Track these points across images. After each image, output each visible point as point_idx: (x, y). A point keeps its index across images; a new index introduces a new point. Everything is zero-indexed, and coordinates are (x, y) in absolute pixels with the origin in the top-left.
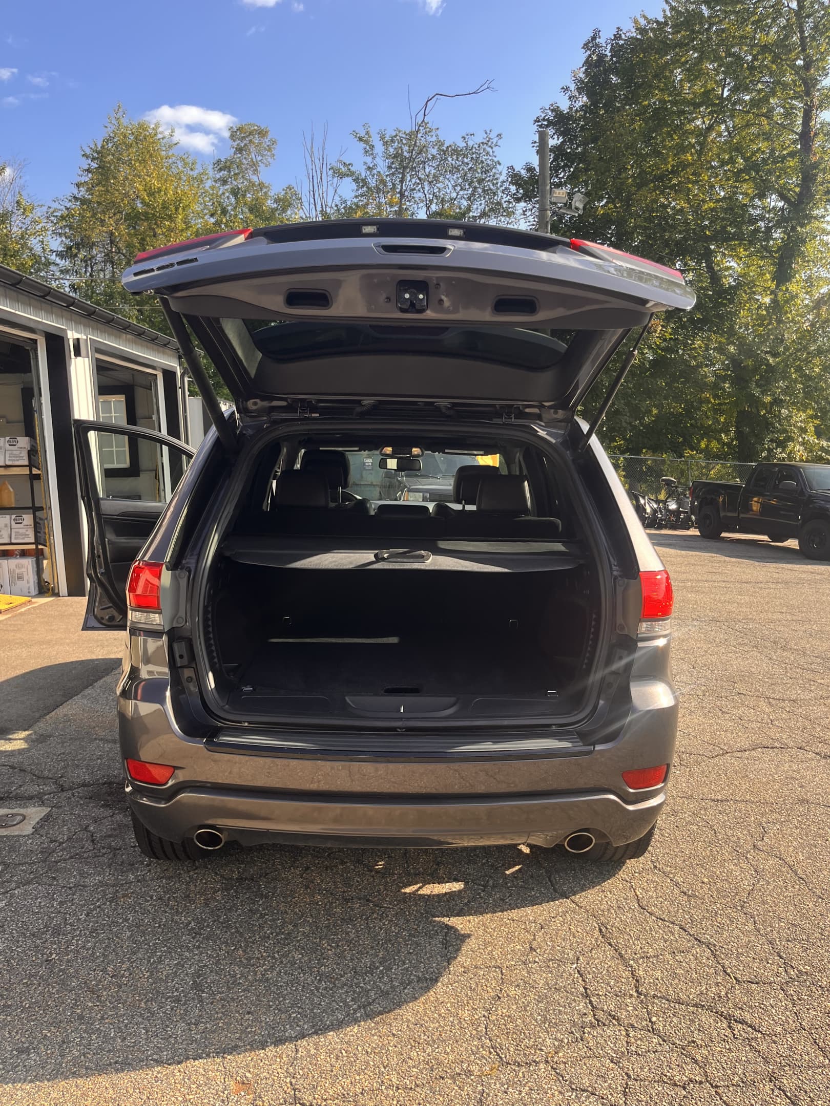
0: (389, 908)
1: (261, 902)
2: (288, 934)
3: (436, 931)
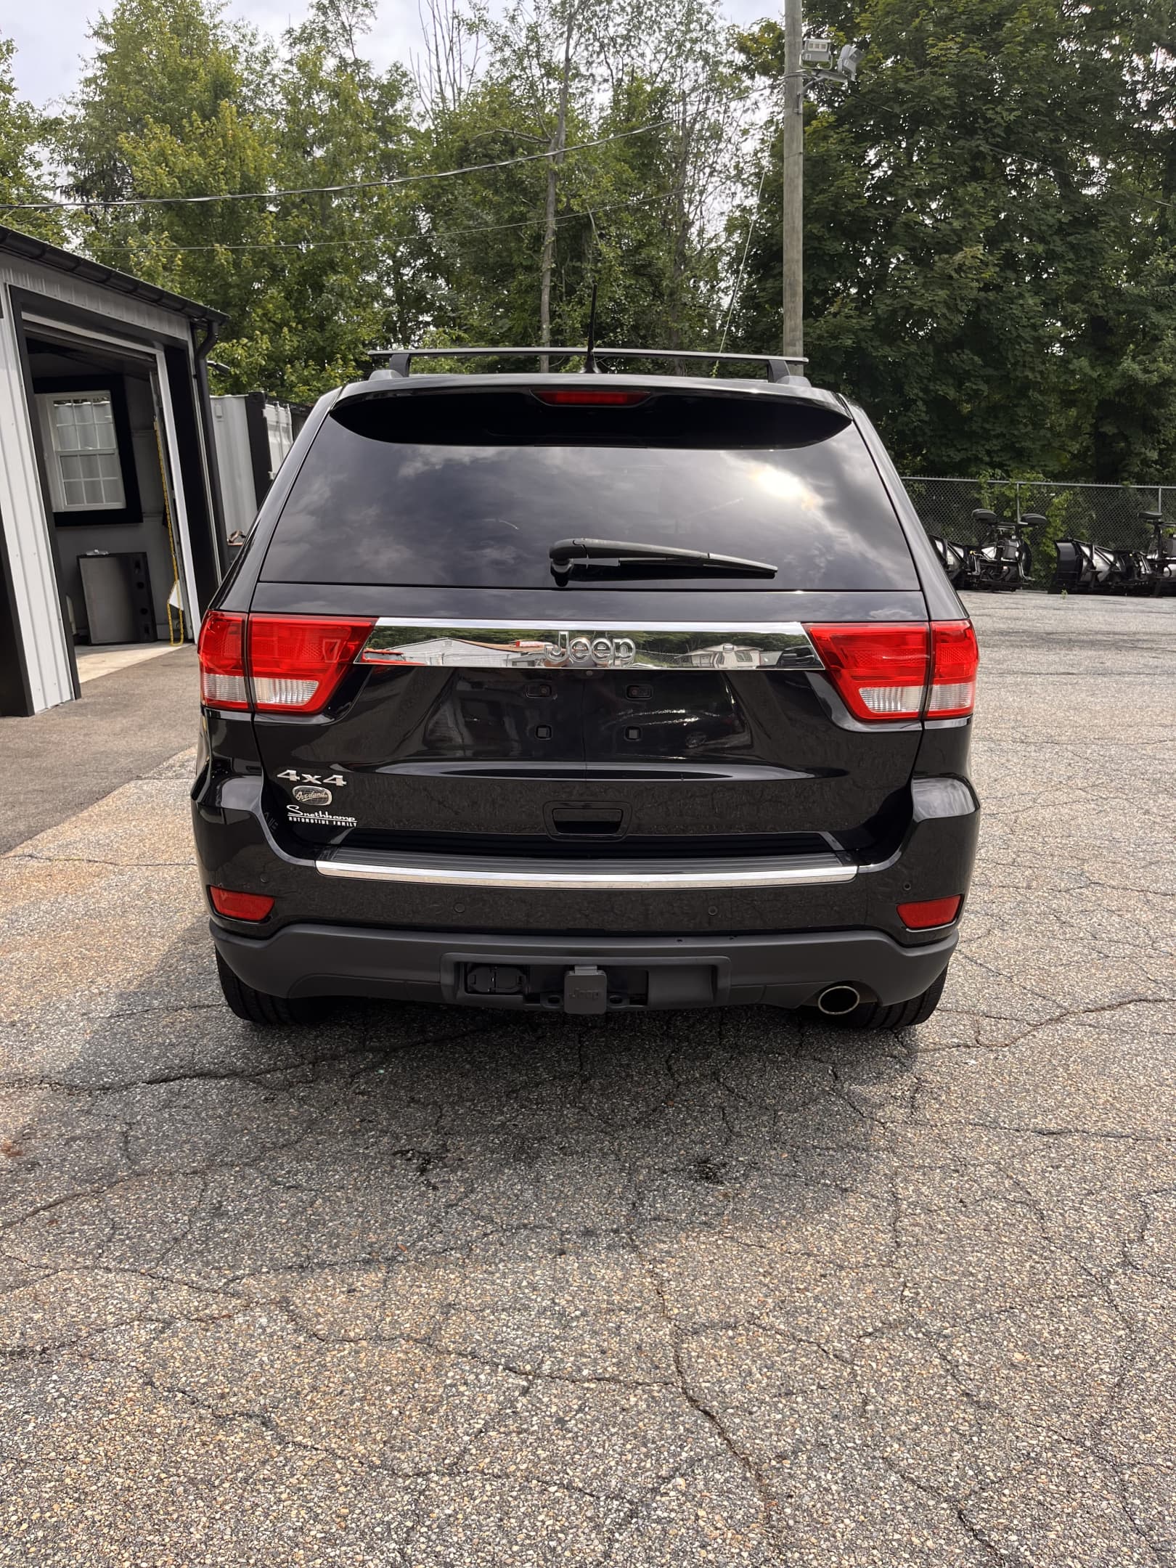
0: (305, 1447)
1: (30, 1428)
2: (56, 1527)
3: (389, 1523)
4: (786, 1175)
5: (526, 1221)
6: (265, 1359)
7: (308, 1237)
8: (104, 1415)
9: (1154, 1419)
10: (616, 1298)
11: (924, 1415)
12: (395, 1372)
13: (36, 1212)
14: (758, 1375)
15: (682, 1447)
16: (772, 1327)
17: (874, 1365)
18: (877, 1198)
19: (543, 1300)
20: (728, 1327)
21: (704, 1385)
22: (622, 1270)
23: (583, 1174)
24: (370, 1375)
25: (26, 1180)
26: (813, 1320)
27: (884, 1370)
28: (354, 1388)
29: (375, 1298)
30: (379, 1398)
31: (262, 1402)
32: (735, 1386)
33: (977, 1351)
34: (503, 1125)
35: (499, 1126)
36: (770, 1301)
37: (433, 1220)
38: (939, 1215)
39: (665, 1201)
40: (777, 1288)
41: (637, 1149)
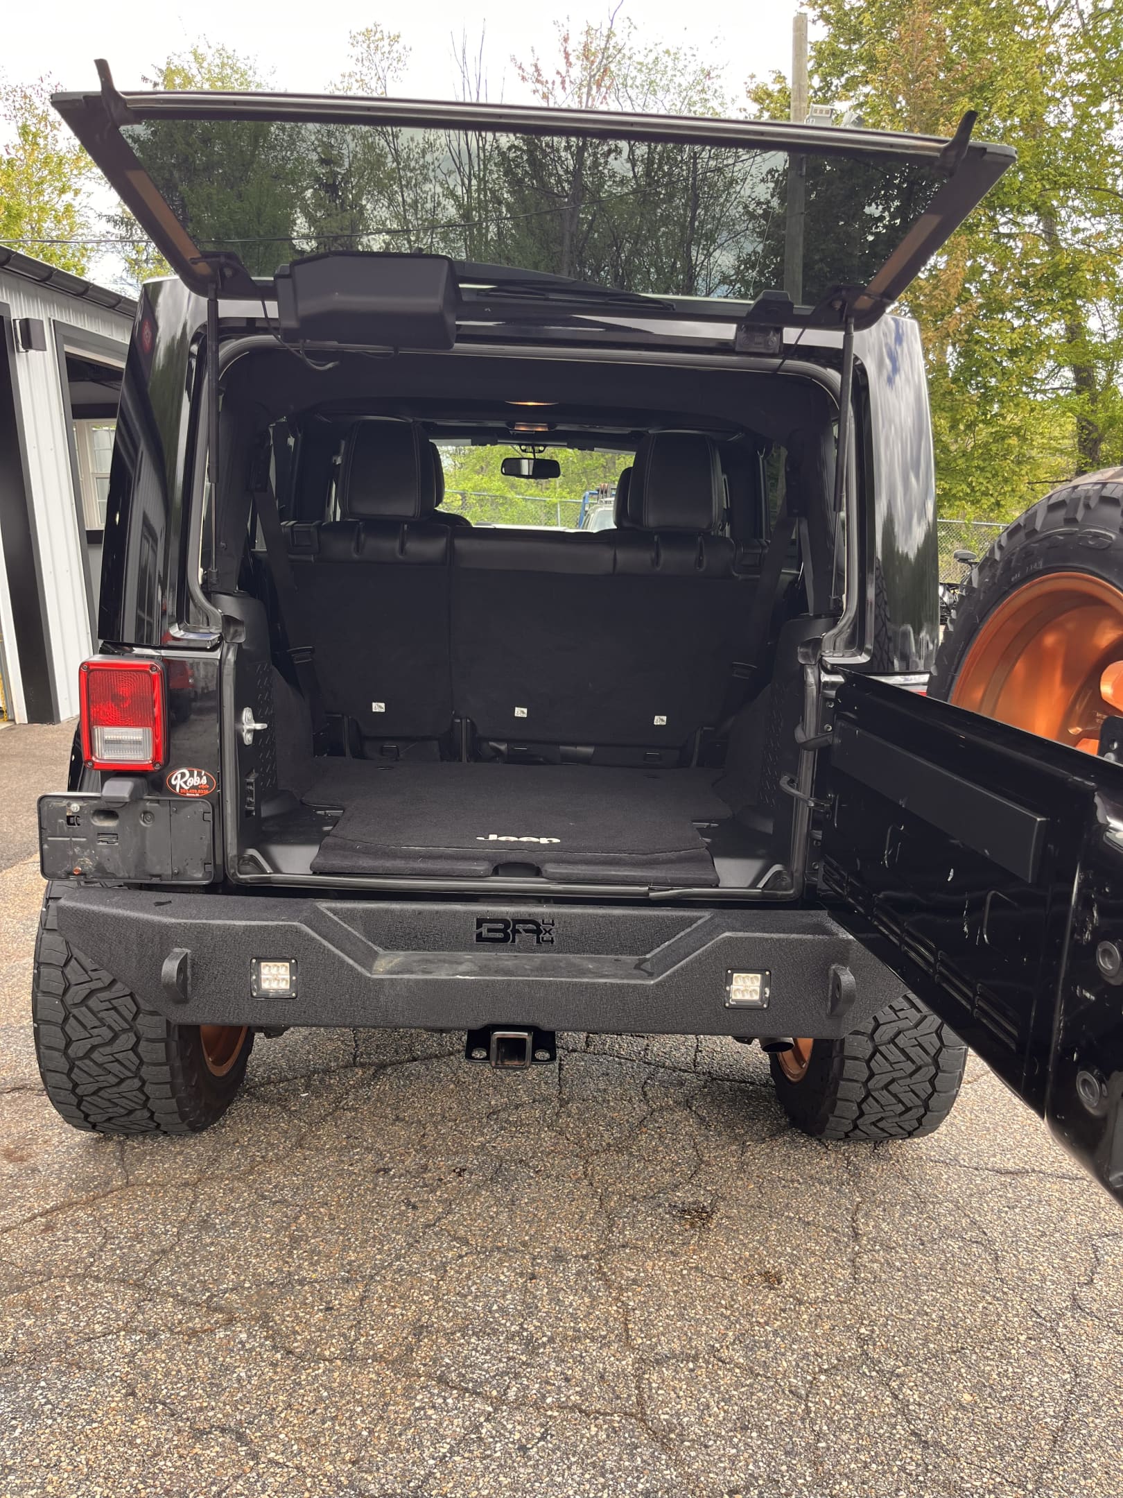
4: (752, 1206)
5: (500, 1244)
6: (243, 1374)
7: (290, 1254)
8: (88, 1423)
9: (1095, 1465)
10: (582, 1326)
11: (873, 1453)
12: (367, 1393)
13: (34, 1217)
14: (716, 1409)
15: (638, 1478)
16: (732, 1360)
17: (828, 1402)
18: (837, 1232)
19: (512, 1324)
20: (688, 1358)
21: (663, 1417)
22: (589, 1297)
23: (557, 1199)
24: (342, 1395)
25: (26, 1186)
26: (771, 1354)
27: (838, 1407)
28: (326, 1408)
29: (352, 1317)
30: (350, 1418)
31: (238, 1418)
32: (693, 1419)
33: (927, 1392)
34: (483, 1146)
35: (478, 1147)
36: (731, 1334)
37: (411, 1240)
38: (897, 1252)
39: (633, 1228)
40: (737, 1321)
41: (610, 1175)
